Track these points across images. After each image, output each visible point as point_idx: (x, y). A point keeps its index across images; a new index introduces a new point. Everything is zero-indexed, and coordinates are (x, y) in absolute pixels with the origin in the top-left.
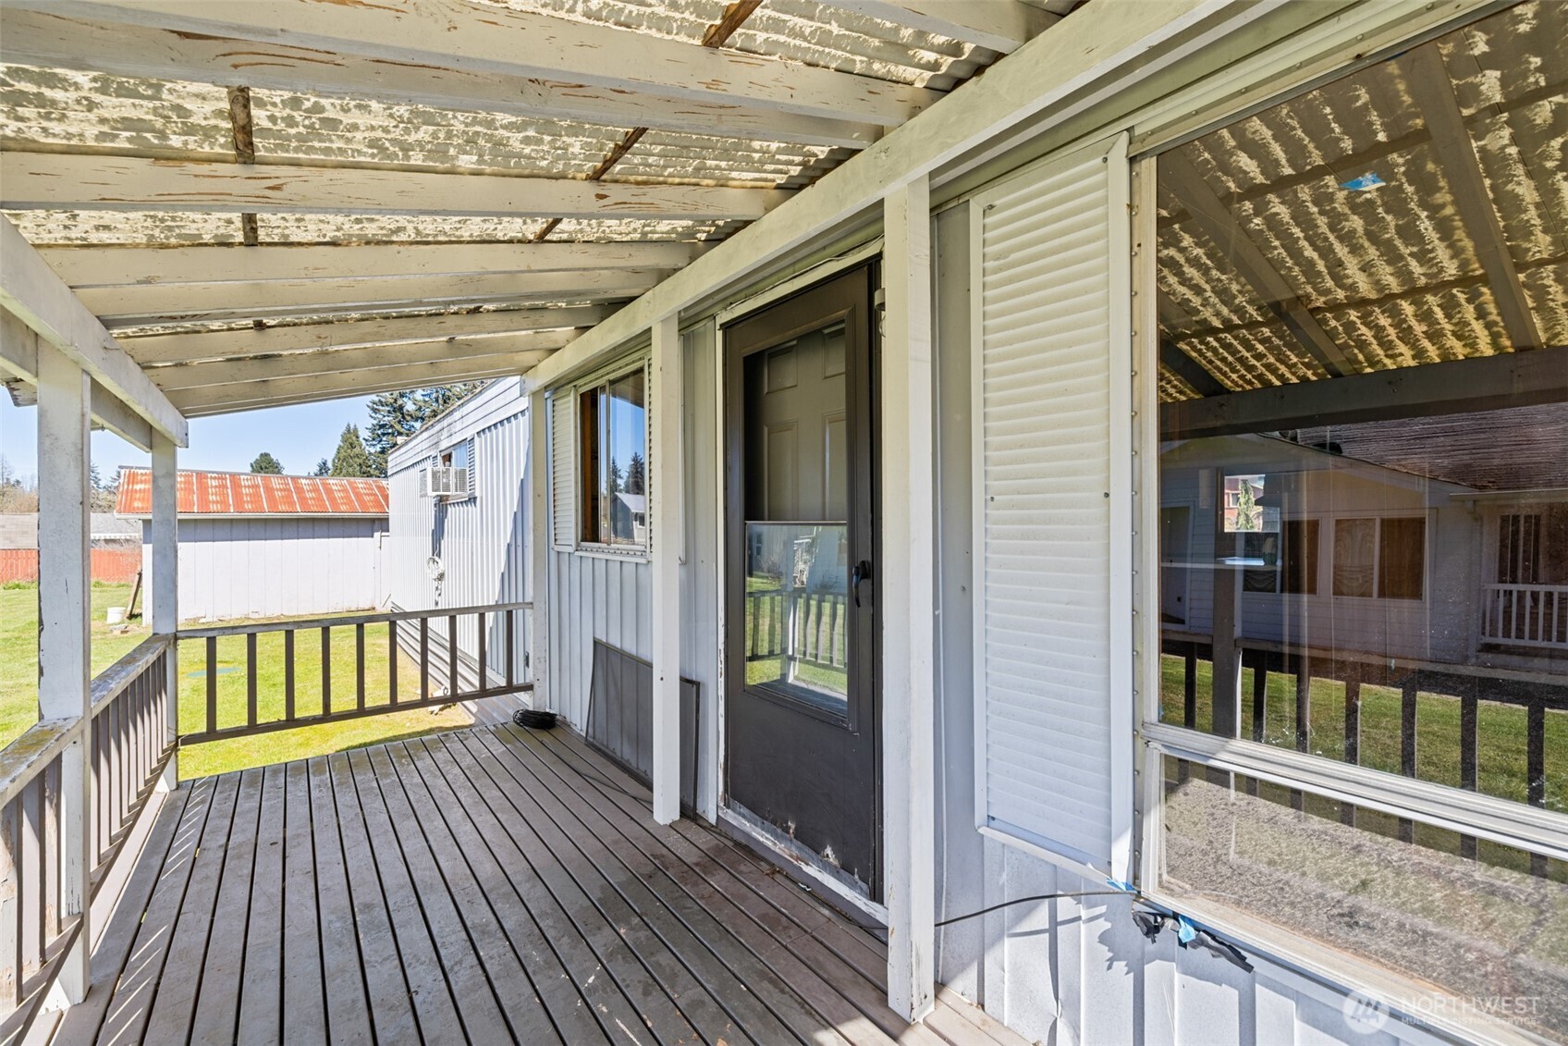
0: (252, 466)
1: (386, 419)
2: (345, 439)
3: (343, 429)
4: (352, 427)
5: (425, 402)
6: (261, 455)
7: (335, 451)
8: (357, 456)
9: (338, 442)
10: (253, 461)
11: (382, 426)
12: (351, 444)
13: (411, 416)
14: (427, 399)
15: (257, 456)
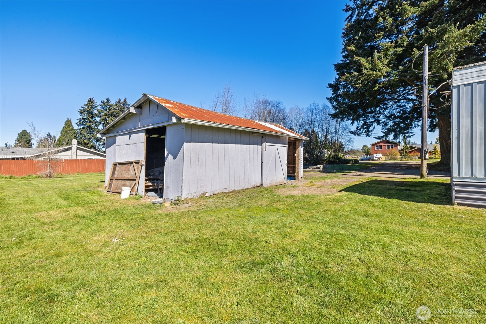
0: (19, 134)
1: (86, 116)
2: (66, 124)
3: (66, 120)
4: (69, 119)
5: (102, 110)
6: (23, 131)
7: (62, 128)
8: (71, 130)
9: (63, 125)
10: (19, 133)
11: (84, 119)
12: (69, 126)
13: (96, 115)
14: (102, 109)
15: (21, 131)
